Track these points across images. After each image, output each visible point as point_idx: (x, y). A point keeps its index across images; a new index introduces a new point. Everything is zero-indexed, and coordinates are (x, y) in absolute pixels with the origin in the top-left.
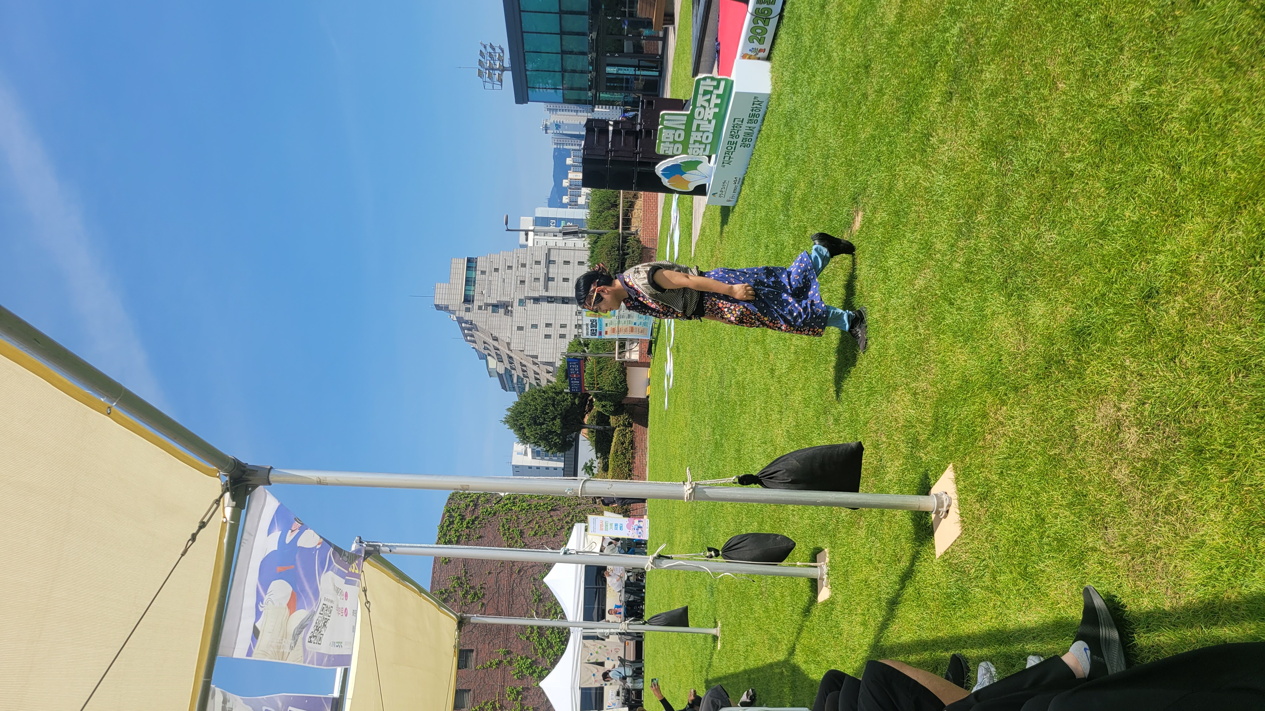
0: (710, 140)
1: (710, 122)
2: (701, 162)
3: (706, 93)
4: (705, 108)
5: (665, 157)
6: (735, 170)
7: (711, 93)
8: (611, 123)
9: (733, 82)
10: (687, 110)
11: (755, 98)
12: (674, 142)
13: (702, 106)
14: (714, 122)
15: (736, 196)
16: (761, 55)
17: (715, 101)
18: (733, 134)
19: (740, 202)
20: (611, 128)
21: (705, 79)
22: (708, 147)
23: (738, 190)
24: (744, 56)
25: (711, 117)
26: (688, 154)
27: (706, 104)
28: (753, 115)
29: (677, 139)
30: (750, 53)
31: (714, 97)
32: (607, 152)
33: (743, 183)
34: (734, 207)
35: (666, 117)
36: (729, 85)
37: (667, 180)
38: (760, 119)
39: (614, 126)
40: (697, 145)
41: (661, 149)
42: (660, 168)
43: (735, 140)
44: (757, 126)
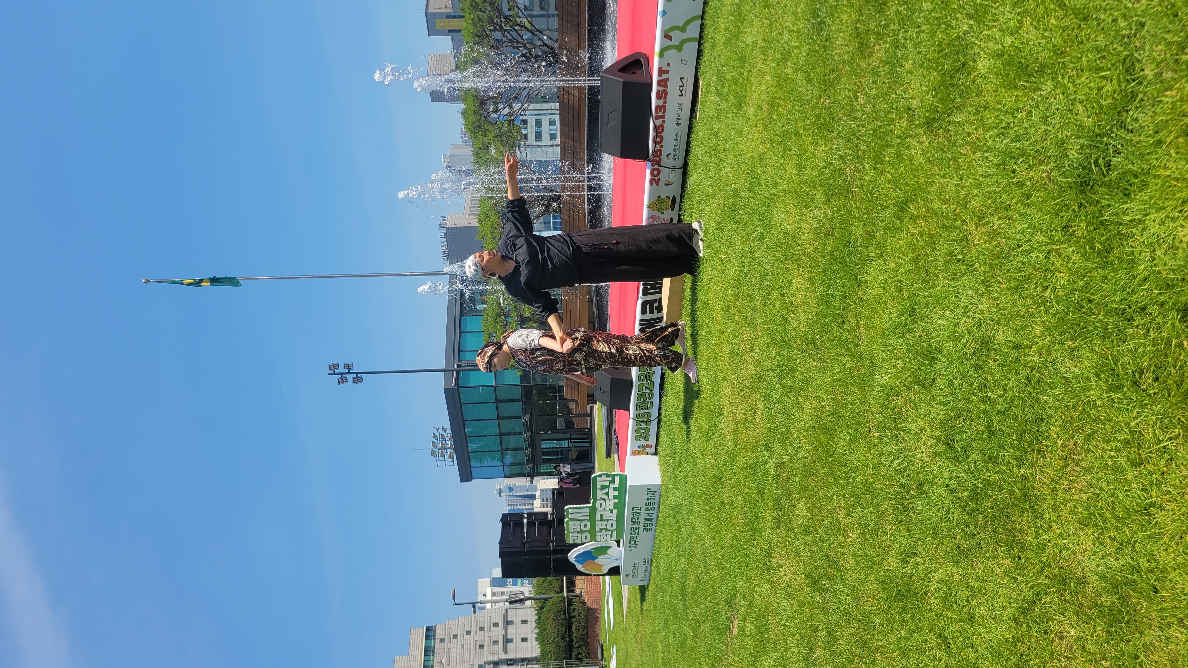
0: (615, 527)
1: (612, 511)
2: (610, 547)
3: (603, 487)
4: (605, 500)
5: (576, 545)
6: (643, 552)
7: (608, 487)
8: (526, 516)
9: (626, 476)
10: (589, 503)
11: (648, 489)
12: (582, 532)
13: (601, 498)
14: (615, 511)
15: (648, 575)
16: (648, 450)
17: (612, 493)
18: (635, 520)
19: (652, 582)
20: (525, 521)
21: (600, 476)
22: (614, 533)
23: (649, 570)
24: (634, 453)
25: (612, 508)
26: (596, 541)
27: (606, 497)
28: (650, 504)
29: (583, 528)
30: (638, 449)
31: (611, 490)
32: (523, 543)
33: (651, 564)
34: (648, 586)
35: (570, 511)
36: (623, 480)
37: (581, 566)
38: (656, 506)
39: (527, 518)
40: (603, 532)
41: (570, 539)
42: (572, 555)
43: (637, 526)
44: (655, 512)
